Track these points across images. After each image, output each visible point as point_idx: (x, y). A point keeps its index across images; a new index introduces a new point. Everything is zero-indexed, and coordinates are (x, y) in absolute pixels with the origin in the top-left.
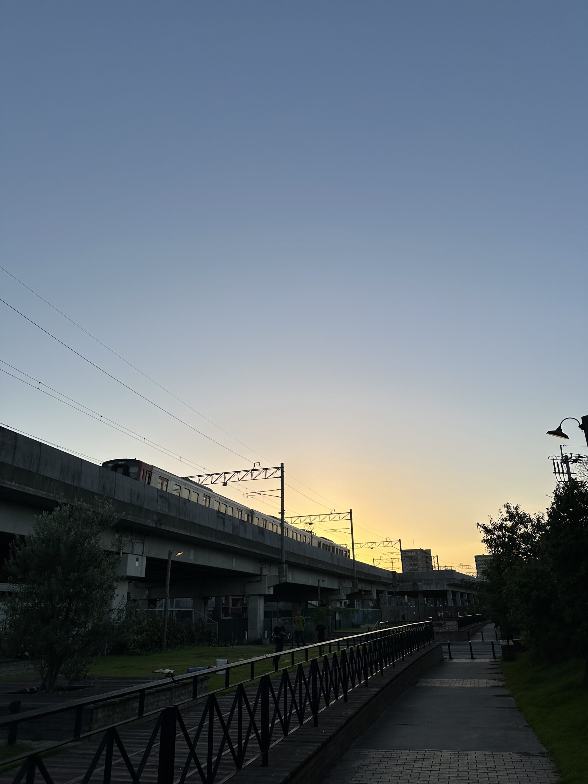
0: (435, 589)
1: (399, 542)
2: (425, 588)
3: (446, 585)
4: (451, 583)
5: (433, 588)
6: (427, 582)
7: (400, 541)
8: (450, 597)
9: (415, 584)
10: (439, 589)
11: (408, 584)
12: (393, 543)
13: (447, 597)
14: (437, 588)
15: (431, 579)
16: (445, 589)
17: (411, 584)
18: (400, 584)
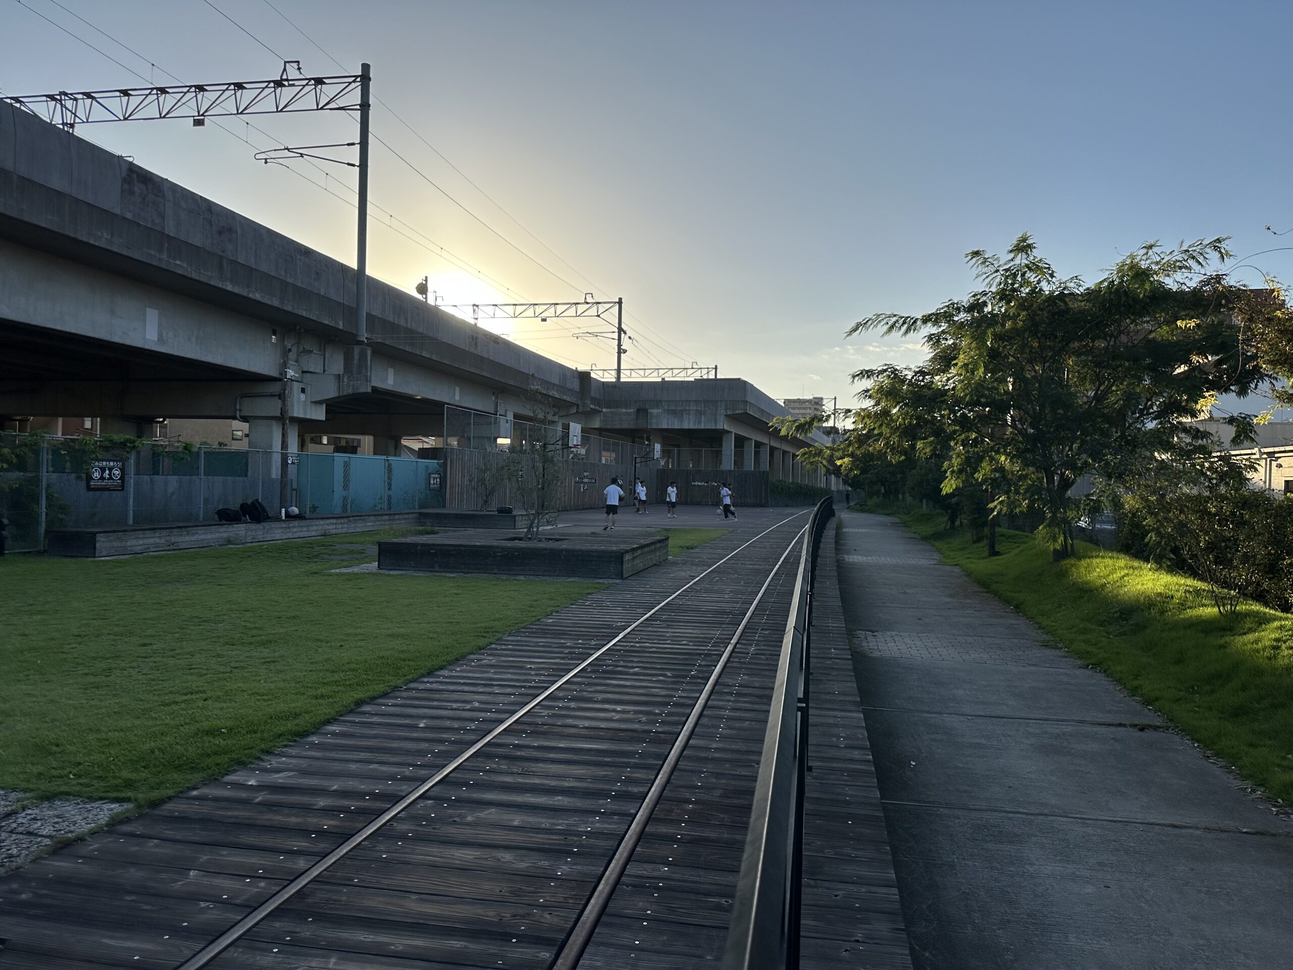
0: (692, 427)
1: (617, 306)
2: (667, 423)
3: (723, 417)
4: (737, 412)
5: (689, 424)
6: (673, 408)
7: (620, 302)
8: (729, 447)
9: (642, 412)
10: (702, 427)
11: (624, 410)
12: (602, 308)
13: (721, 445)
14: (700, 423)
15: (687, 401)
16: (720, 426)
17: (632, 410)
18: (604, 410)
